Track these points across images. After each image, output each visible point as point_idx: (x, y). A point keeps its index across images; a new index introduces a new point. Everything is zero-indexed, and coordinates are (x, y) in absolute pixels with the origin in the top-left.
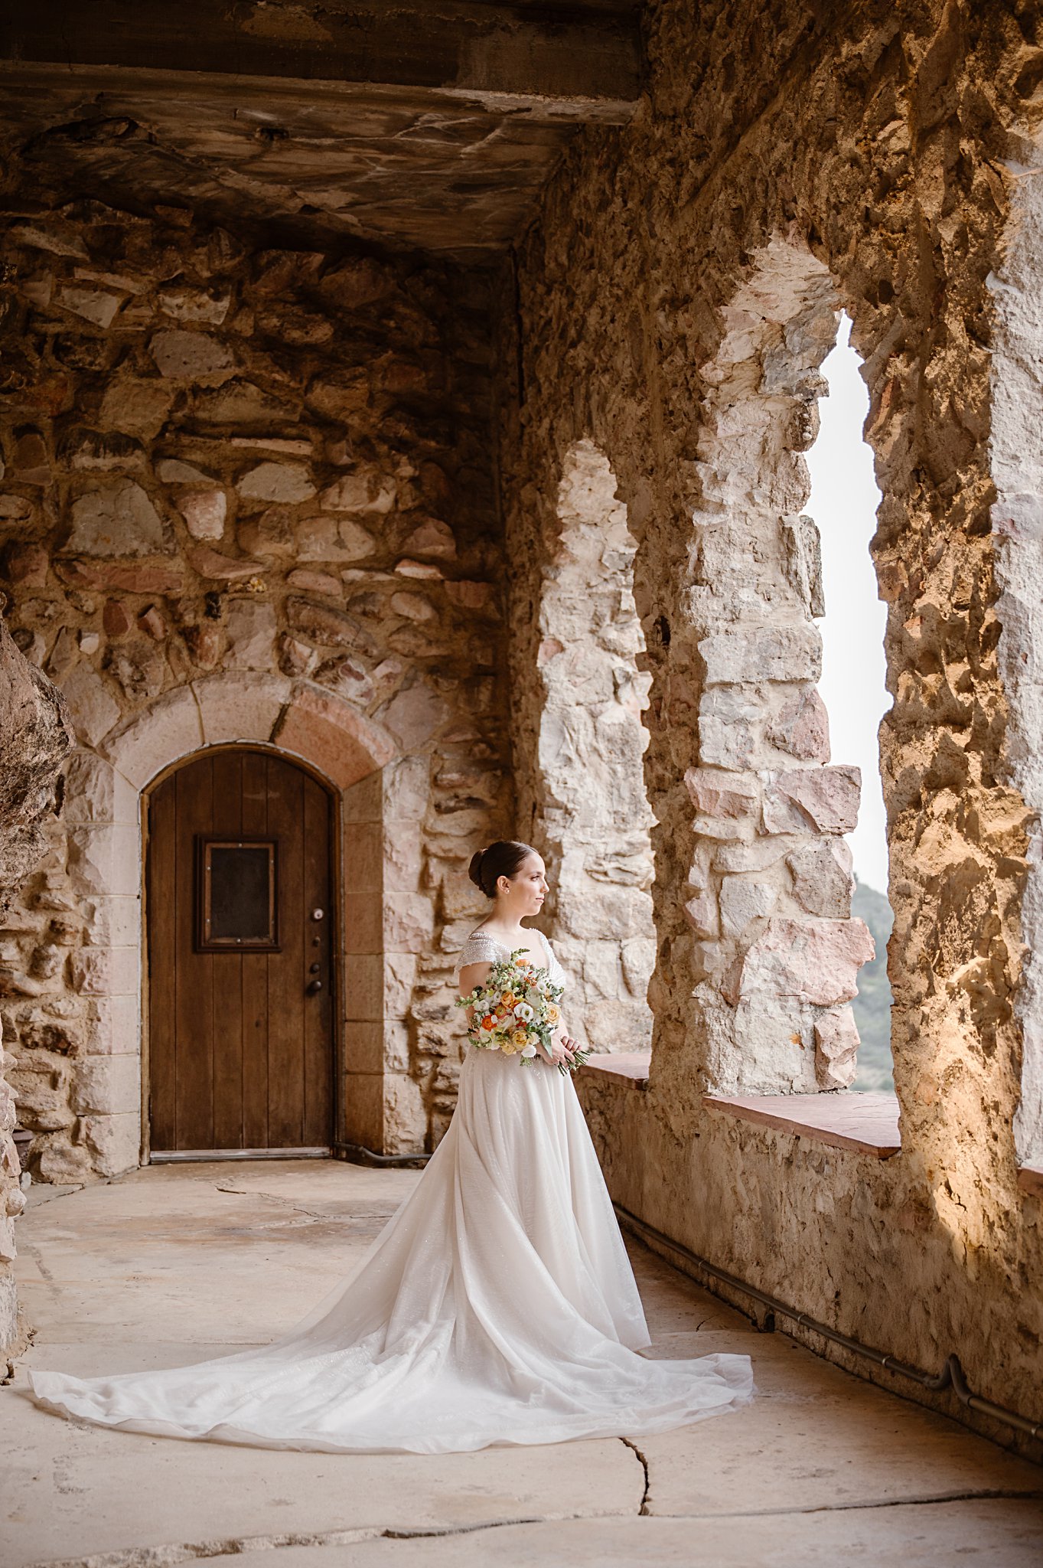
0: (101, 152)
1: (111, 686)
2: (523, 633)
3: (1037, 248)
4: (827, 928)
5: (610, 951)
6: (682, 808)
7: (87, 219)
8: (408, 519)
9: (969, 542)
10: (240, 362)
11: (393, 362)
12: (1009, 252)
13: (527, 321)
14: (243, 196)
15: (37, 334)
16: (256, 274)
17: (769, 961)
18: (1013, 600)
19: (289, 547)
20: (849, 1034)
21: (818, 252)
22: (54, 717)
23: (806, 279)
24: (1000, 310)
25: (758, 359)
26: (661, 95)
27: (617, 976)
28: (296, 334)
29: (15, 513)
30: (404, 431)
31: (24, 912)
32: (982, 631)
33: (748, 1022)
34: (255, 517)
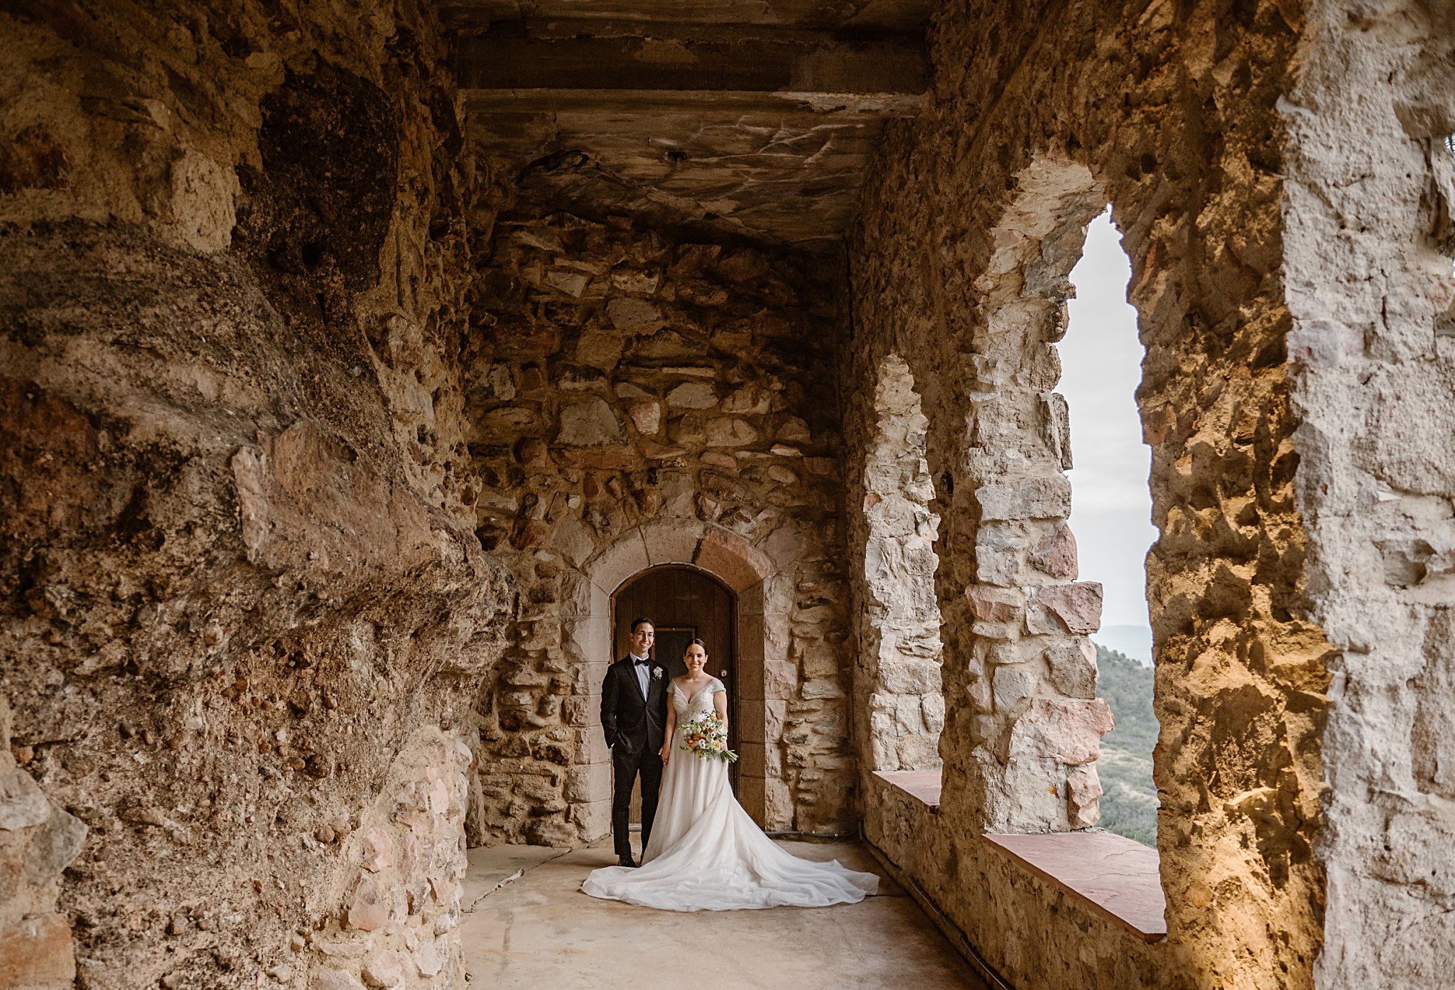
0: (566, 178)
1: (588, 530)
2: (855, 490)
3: (1333, 65)
4: (1077, 707)
5: (914, 702)
6: (963, 614)
7: (562, 225)
8: (778, 418)
9: (1254, 375)
10: (666, 317)
11: (766, 316)
12: (1302, 72)
13: (854, 283)
14: (665, 208)
15: (533, 303)
16: (676, 261)
17: (1032, 732)
18: (1312, 429)
19: (701, 437)
20: (1094, 787)
21: (1077, 155)
22: (461, 555)
23: (1060, 198)
24: (1293, 134)
25: (1020, 269)
26: (941, 86)
27: (919, 719)
28: (703, 299)
29: (525, 420)
30: (775, 360)
31: (534, 673)
32: (1272, 463)
33: (1015, 777)
34: (679, 418)
